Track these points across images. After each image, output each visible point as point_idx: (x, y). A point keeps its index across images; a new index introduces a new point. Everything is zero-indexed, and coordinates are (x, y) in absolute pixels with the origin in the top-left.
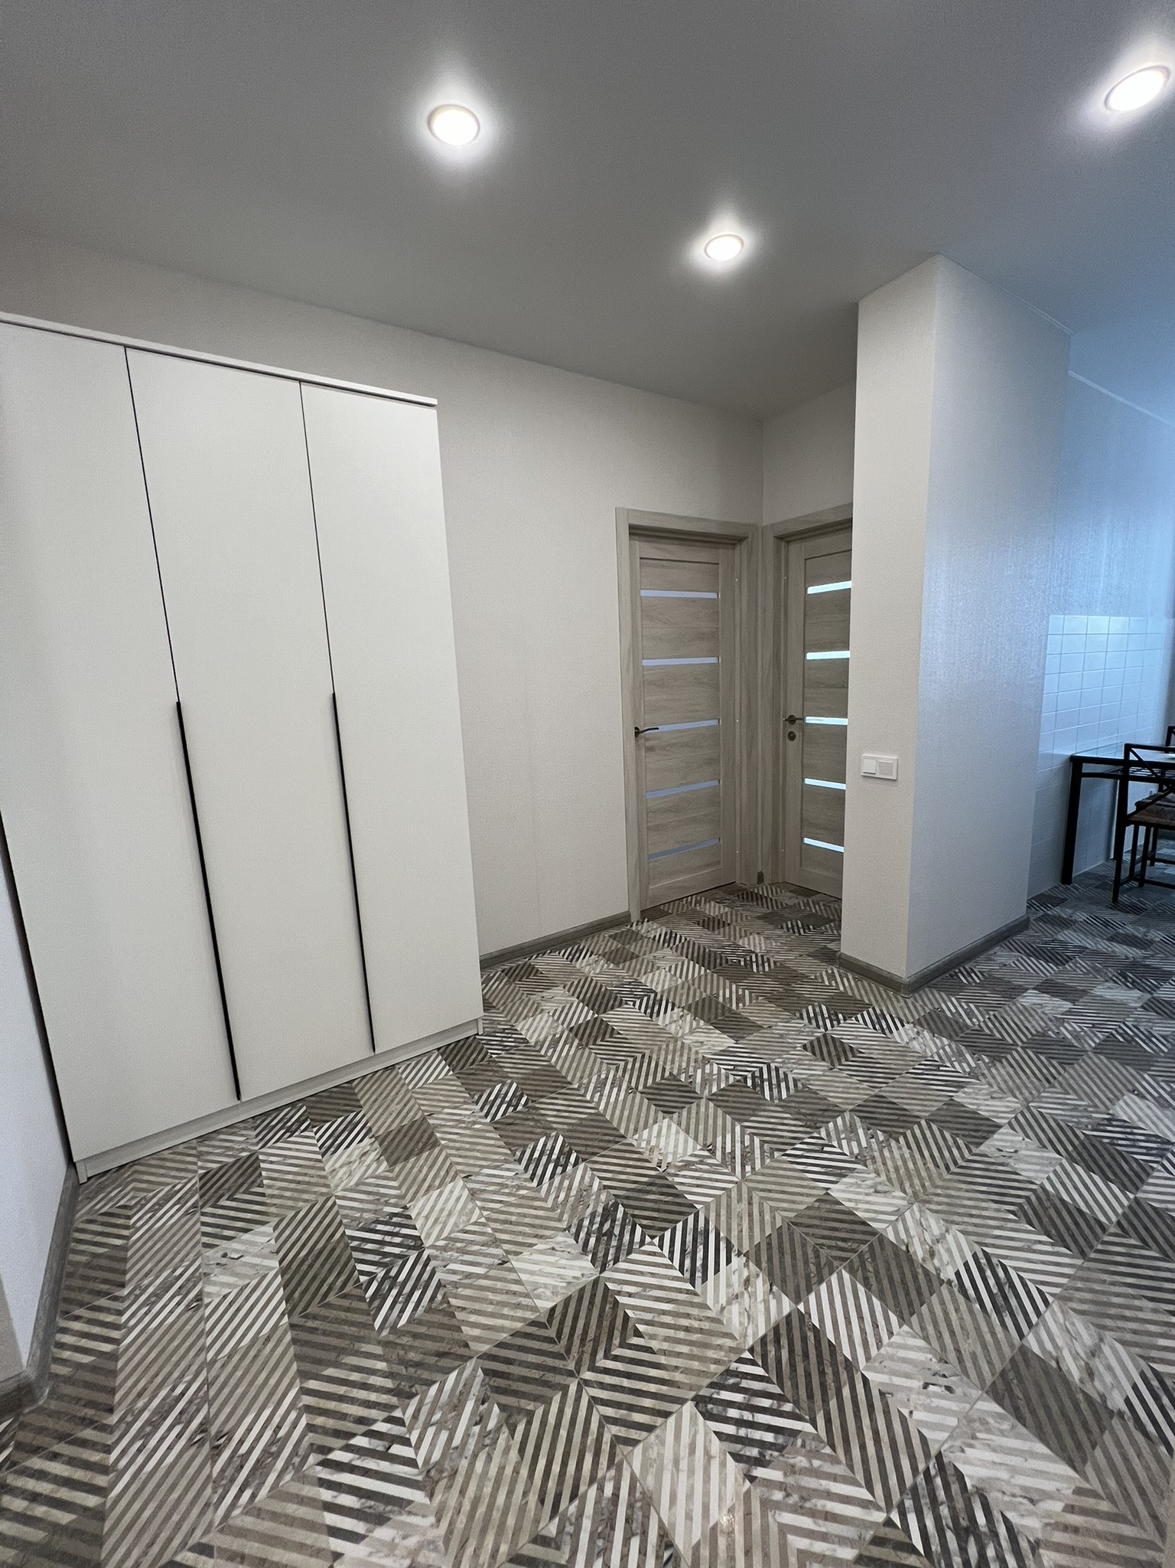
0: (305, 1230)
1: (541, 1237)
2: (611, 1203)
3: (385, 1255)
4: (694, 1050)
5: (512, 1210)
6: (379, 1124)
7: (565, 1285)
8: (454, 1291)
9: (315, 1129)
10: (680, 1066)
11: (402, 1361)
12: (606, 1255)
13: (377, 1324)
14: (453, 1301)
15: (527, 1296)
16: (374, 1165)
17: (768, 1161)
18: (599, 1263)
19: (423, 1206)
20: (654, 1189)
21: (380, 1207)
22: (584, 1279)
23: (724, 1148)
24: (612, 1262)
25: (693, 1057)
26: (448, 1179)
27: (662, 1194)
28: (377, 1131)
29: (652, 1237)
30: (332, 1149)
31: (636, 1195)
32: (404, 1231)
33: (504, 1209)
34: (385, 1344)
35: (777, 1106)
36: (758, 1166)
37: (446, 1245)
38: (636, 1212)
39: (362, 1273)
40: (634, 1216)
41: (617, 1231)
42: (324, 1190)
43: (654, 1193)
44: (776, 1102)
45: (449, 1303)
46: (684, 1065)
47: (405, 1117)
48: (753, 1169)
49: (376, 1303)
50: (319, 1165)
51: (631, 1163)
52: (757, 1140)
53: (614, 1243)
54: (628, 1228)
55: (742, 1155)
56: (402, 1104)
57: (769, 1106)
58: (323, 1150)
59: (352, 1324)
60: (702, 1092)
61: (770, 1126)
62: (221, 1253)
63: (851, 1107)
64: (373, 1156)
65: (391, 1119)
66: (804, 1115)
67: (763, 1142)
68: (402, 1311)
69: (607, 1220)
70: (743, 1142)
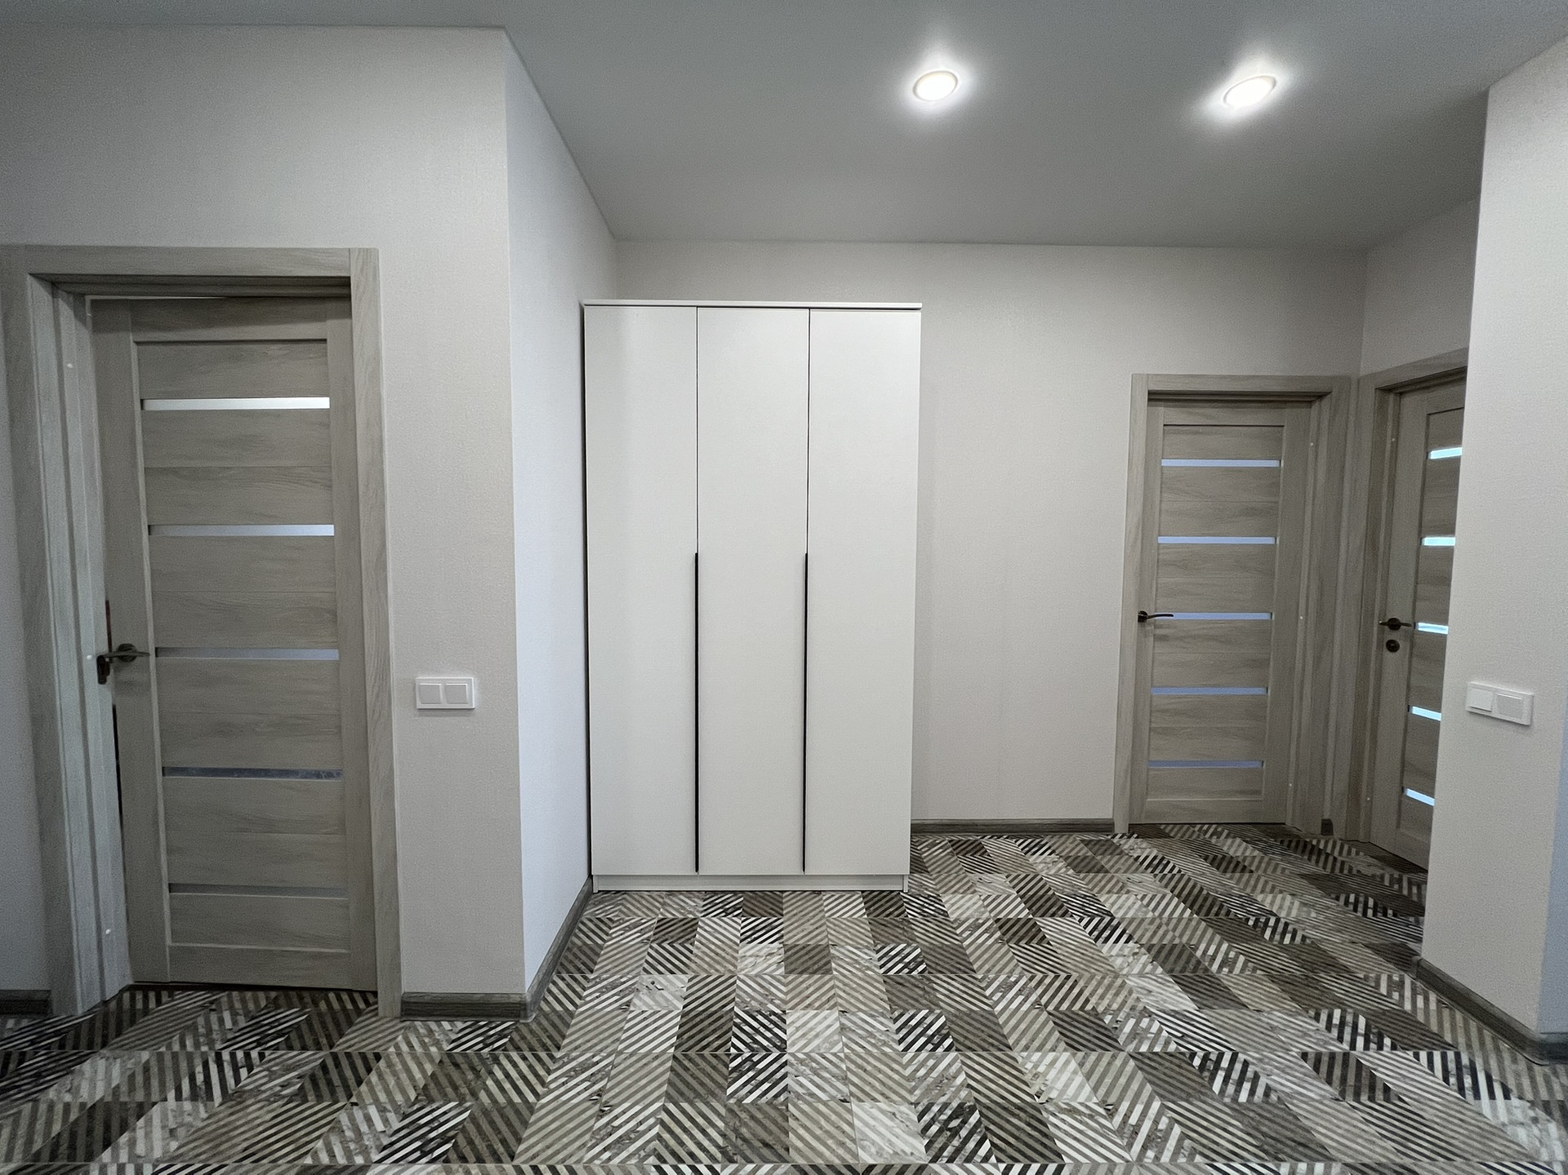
0: (708, 992)
1: (887, 1098)
2: (968, 1104)
3: (756, 1041)
4: (1134, 995)
5: (871, 1060)
6: (790, 935)
7: (891, 1152)
8: (796, 1100)
9: (743, 919)
10: (1109, 1005)
11: (736, 1131)
12: (942, 1149)
13: (729, 1091)
14: (791, 1108)
15: (853, 1141)
16: (774, 967)
17: (1182, 1160)
18: (933, 1152)
19: (799, 1018)
20: (1022, 1114)
21: (766, 1002)
22: (912, 1158)
23: (1127, 1116)
24: (946, 1160)
25: (1130, 1002)
26: (827, 1006)
27: (1029, 1125)
28: (787, 940)
29: (999, 1160)
30: (749, 940)
31: (999, 1110)
32: (776, 1030)
33: (863, 1055)
34: (730, 1110)
35: (1225, 1105)
36: (1166, 1158)
37: (805, 1060)
38: (992, 1127)
39: (734, 1046)
40: (987, 1129)
41: (964, 1133)
42: (731, 968)
43: (1020, 1119)
44: (1227, 1100)
45: (787, 1107)
46: (1115, 1006)
47: (813, 938)
48: (1157, 1158)
49: (735, 1075)
50: (736, 947)
51: (1007, 1077)
52: (1177, 1130)
53: (956, 1142)
54: (977, 1137)
55: (1148, 1136)
56: (815, 926)
57: (1213, 1099)
58: (743, 937)
59: (713, 1080)
60: (1126, 1044)
61: (1205, 1123)
62: (651, 980)
63: (1349, 1161)
64: (776, 958)
65: (802, 935)
66: (1264, 1134)
67: (1184, 1136)
68: (751, 1092)
69: (957, 1118)
70: (1156, 1122)
